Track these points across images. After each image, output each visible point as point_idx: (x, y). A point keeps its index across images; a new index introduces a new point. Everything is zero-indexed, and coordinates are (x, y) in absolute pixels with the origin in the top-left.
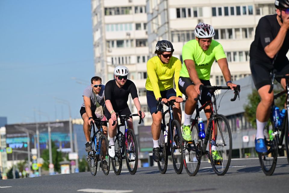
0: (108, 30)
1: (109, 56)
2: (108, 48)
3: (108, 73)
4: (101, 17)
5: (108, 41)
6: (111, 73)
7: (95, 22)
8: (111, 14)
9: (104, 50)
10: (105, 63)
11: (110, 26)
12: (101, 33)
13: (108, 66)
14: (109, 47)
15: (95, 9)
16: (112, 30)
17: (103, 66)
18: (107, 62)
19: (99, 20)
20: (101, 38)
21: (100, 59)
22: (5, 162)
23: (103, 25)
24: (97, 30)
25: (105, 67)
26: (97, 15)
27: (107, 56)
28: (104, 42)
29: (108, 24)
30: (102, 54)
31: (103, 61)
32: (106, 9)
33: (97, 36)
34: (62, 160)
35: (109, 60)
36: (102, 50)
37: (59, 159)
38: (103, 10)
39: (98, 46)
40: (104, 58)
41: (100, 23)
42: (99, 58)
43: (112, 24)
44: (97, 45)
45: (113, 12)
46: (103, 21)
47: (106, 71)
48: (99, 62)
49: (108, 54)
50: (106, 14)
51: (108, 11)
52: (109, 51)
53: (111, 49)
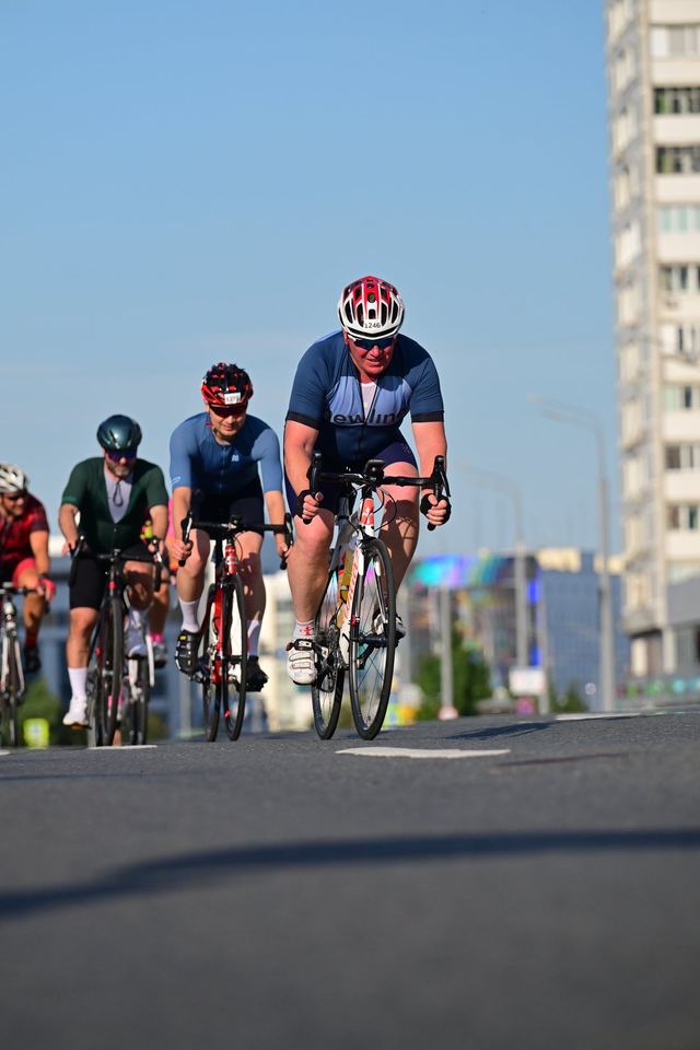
0: (667, 227)
1: (669, 321)
2: (664, 294)
3: (665, 383)
4: (642, 178)
5: (666, 269)
6: (673, 384)
7: (622, 198)
8: (678, 168)
9: (652, 301)
10: (653, 349)
11: (674, 214)
12: (643, 236)
13: (664, 358)
14: (669, 288)
15: (624, 153)
16: (683, 226)
17: (645, 356)
18: (660, 343)
19: (636, 190)
20: (641, 258)
21: (636, 334)
22: (289, 699)
23: (649, 210)
24: (628, 226)
25: (654, 363)
26: (626, 170)
27: (661, 322)
28: (651, 271)
29: (666, 206)
30: (643, 315)
31: (646, 340)
32: (661, 151)
33: (628, 247)
34: (488, 694)
35: (669, 336)
36: (645, 297)
37: (477, 689)
38: (649, 154)
39: (630, 283)
40: (650, 330)
41: (638, 201)
42: (634, 327)
43: (682, 206)
44: (625, 281)
45: (686, 161)
46: (649, 197)
47: (655, 376)
48: (631, 341)
49: (666, 313)
50: (659, 168)
51: (669, 160)
52: (670, 305)
53: (677, 295)
